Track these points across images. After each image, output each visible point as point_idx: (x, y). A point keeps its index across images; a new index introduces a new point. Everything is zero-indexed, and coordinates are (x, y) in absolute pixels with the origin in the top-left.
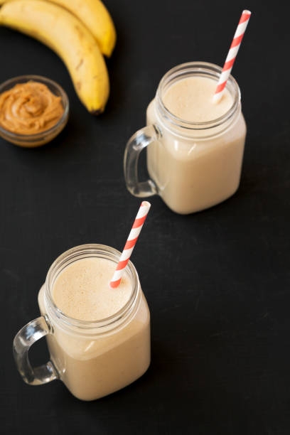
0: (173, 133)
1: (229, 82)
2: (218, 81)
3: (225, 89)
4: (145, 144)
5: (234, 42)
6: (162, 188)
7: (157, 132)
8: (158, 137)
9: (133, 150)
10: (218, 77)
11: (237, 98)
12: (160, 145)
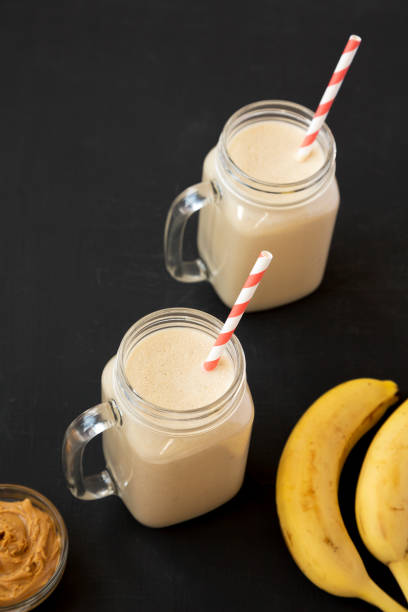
0: (237, 195)
1: (321, 133)
2: (306, 130)
3: (315, 144)
4: (196, 206)
5: (335, 78)
6: (215, 272)
7: (215, 192)
8: (216, 198)
9: (179, 212)
10: (308, 125)
11: (330, 155)
12: (218, 210)
